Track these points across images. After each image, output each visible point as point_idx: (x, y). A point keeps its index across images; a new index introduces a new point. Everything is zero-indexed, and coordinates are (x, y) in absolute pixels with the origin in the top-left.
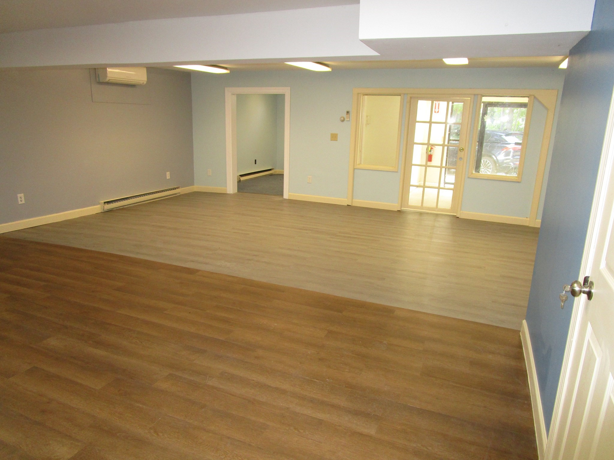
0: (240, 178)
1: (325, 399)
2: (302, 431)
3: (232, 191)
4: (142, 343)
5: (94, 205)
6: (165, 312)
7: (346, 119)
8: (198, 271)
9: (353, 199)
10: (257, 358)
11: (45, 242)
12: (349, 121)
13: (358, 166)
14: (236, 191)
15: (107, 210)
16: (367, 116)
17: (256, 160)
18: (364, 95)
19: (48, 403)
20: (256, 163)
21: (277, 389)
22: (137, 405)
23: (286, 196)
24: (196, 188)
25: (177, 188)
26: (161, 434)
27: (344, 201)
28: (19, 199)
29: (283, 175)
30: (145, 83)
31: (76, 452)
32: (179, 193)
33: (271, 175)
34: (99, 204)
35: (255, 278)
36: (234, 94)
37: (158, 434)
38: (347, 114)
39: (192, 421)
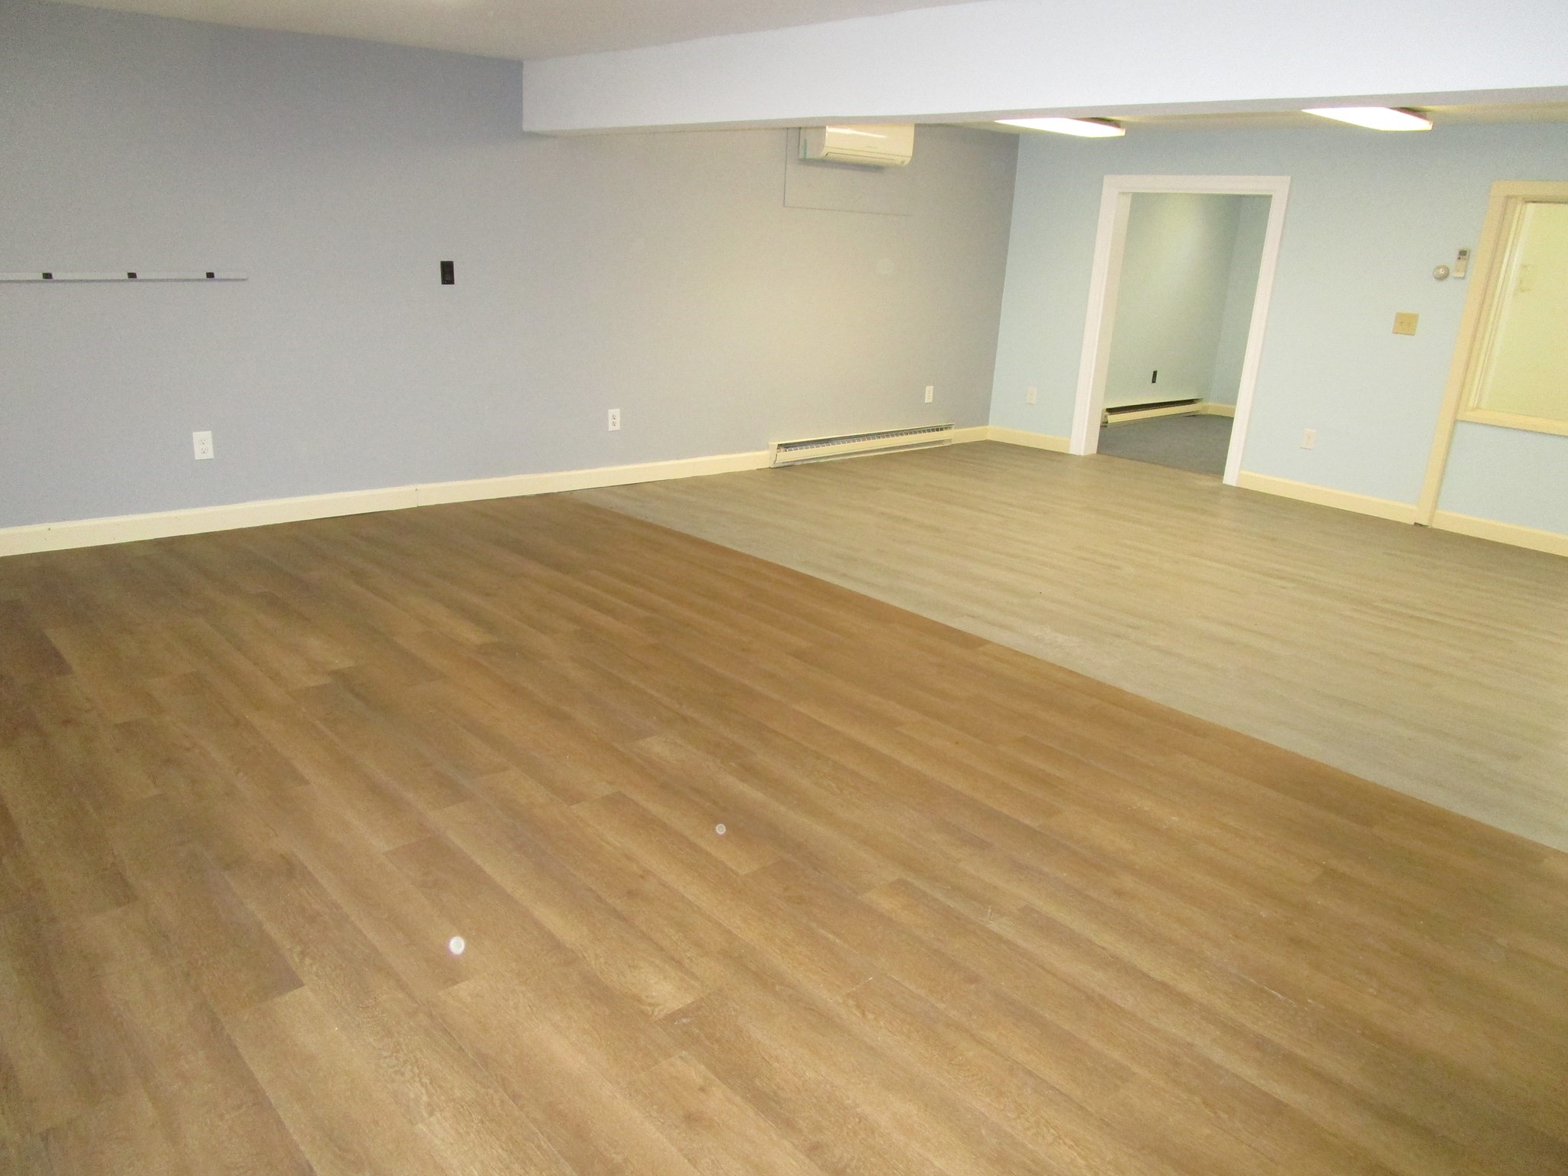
0: (1106, 417)
1: (1299, 1051)
2: (1224, 1116)
3: (1083, 447)
4: (841, 791)
5: (758, 449)
6: (898, 729)
7: (1453, 274)
8: (982, 642)
9: (1435, 506)
10: (1119, 893)
11: (650, 520)
12: (1463, 278)
13: (1468, 413)
14: (1094, 449)
15: (783, 465)
16: (1524, 267)
17: (1155, 373)
18: (1527, 202)
19: (642, 877)
20: (1154, 381)
21: (1164, 985)
22: (822, 932)
23: (1232, 475)
24: (992, 431)
25: (948, 427)
26: (871, 1016)
27: (1406, 511)
28: (611, 420)
29: (1231, 419)
30: (907, 160)
31: (689, 1000)
32: (950, 440)
33: (1193, 416)
34: (767, 447)
35: (1128, 687)
36: (1123, 193)
37: (863, 1014)
38: (1459, 258)
39: (944, 1005)
